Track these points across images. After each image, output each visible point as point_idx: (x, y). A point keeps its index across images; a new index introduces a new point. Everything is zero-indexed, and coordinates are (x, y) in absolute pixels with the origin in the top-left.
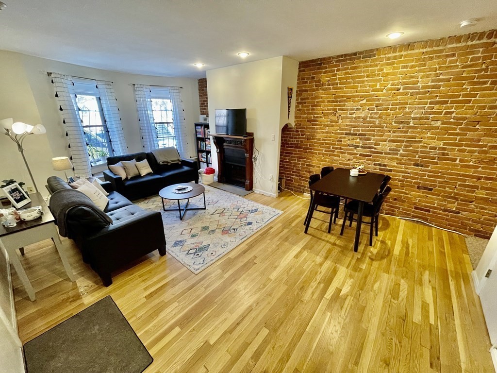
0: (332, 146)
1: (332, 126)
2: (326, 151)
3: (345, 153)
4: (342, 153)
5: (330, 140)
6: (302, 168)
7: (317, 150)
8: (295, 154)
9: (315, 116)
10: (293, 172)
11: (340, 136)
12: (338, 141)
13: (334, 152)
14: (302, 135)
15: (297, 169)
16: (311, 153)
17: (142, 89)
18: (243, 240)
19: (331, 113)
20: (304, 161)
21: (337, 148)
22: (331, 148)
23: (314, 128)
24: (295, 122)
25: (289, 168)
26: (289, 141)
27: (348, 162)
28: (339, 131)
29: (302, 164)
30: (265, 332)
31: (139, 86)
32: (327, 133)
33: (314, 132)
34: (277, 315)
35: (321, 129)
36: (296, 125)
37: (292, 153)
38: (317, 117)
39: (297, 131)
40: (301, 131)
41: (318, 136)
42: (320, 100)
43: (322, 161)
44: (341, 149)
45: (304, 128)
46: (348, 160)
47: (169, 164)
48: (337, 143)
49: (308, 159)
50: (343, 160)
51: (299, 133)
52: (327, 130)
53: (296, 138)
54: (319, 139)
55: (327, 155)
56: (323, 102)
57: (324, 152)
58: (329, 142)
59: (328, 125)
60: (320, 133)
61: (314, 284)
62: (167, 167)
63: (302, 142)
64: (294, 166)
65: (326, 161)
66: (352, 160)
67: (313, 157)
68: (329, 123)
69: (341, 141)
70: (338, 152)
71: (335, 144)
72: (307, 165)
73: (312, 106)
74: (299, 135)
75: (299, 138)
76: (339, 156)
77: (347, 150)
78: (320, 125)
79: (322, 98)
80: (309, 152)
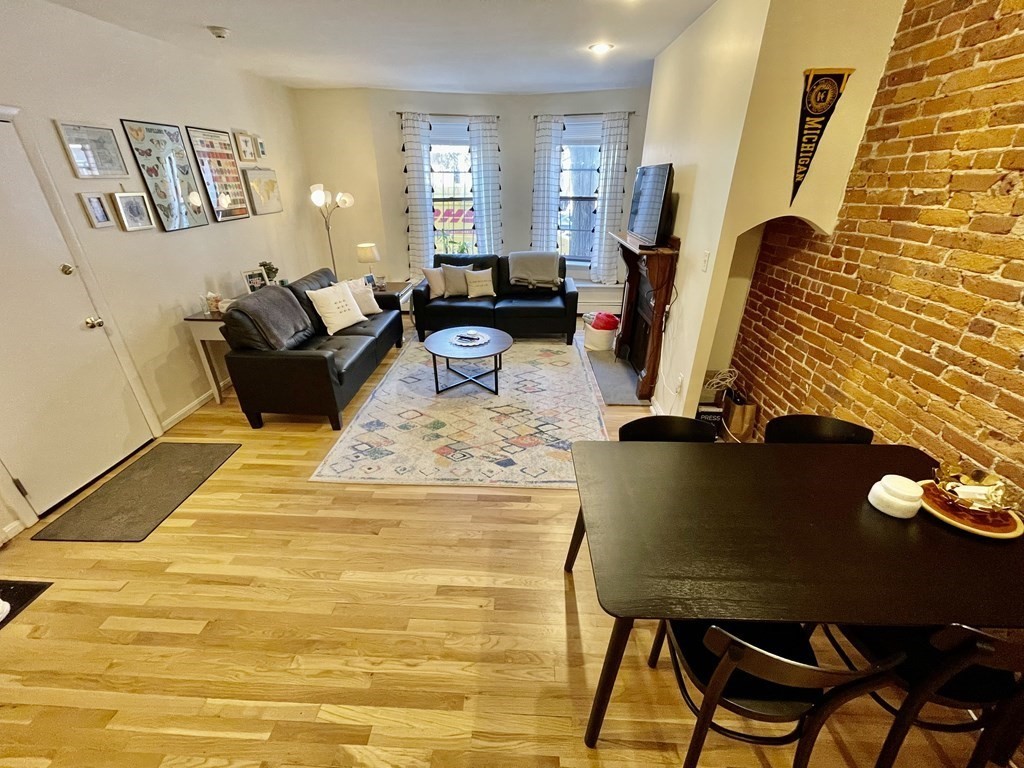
0: (938, 343)
1: (974, 245)
2: (907, 356)
3: (986, 393)
4: (974, 388)
5: (940, 314)
6: (814, 392)
7: (875, 341)
8: (808, 336)
9: (917, 191)
10: (786, 395)
11: (990, 303)
12: (977, 328)
13: (937, 369)
14: (850, 269)
15: (797, 392)
16: (856, 348)
17: (548, 125)
18: (440, 483)
19: (989, 181)
20: (824, 372)
21: (956, 359)
22: (934, 350)
23: (892, 248)
24: (840, 214)
25: (780, 379)
26: (805, 284)
27: (989, 445)
28: (996, 277)
29: (818, 381)
30: (196, 628)
31: (544, 118)
32: (941, 276)
33: (892, 265)
34: (240, 629)
35: (920, 253)
36: (839, 227)
37: (799, 331)
38: (921, 199)
39: (837, 253)
40: (850, 255)
41: (902, 284)
42: (959, 113)
43: (880, 392)
44: (974, 366)
45: (860, 242)
46: (993, 434)
47: (531, 287)
48: (966, 333)
49: (839, 367)
50: (965, 427)
51: (842, 259)
52: (942, 265)
53: (825, 278)
54: (896, 300)
55: (906, 374)
56: (969, 122)
57: (898, 358)
58: (933, 319)
59: (955, 242)
60: (909, 273)
61: (361, 664)
62: (523, 291)
63: (838, 295)
64: (796, 379)
65: (892, 400)
66: (1011, 442)
67: (855, 364)
68: (964, 229)
69: (988, 330)
70: (957, 379)
71: (954, 339)
72: (829, 390)
73: (919, 146)
74: (837, 266)
75: (836, 280)
76: (954, 398)
77: (1003, 380)
78: (922, 236)
79: (971, 100)
80: (850, 344)
